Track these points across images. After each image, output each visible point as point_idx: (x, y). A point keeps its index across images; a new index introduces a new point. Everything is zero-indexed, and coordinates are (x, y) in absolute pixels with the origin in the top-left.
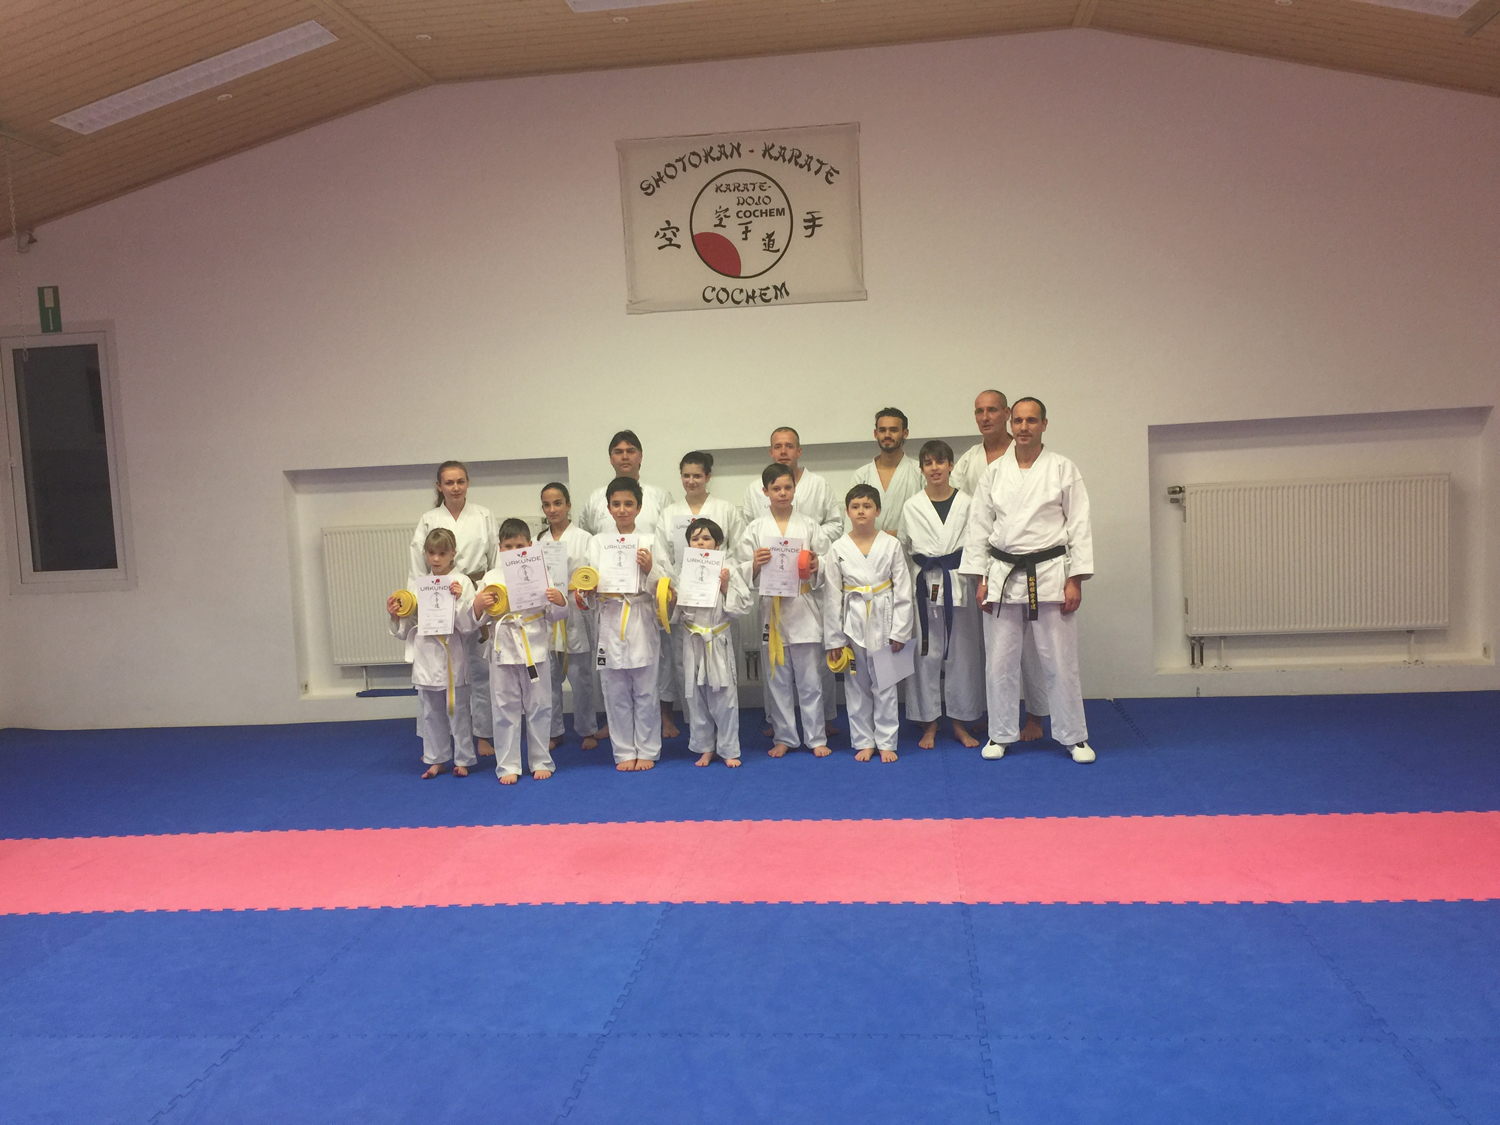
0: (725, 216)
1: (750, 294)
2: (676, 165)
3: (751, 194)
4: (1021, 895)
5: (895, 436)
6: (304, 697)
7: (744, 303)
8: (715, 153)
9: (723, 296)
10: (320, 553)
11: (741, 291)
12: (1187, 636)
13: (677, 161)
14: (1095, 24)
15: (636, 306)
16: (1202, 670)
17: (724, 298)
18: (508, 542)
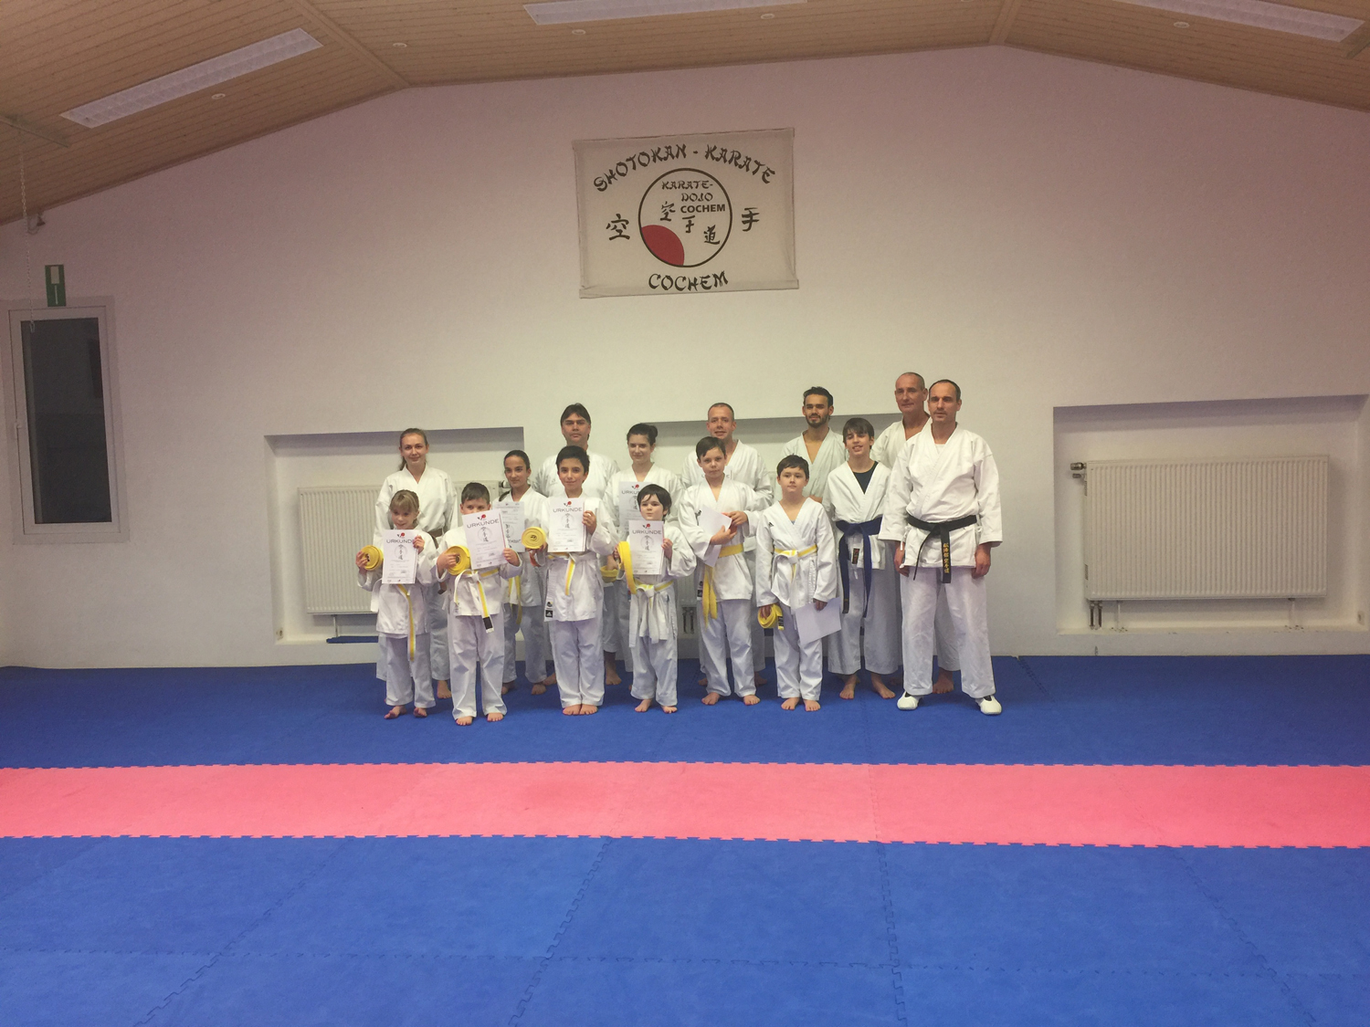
0: (671, 211)
1: (692, 281)
2: (626, 163)
3: (694, 191)
4: (932, 836)
5: (821, 412)
6: (278, 643)
7: (686, 289)
8: (662, 154)
9: (667, 283)
10: (296, 511)
11: (684, 278)
12: (1087, 600)
13: (628, 160)
14: (1010, 42)
15: (588, 291)
16: (1101, 631)
17: (670, 285)
18: (471, 503)
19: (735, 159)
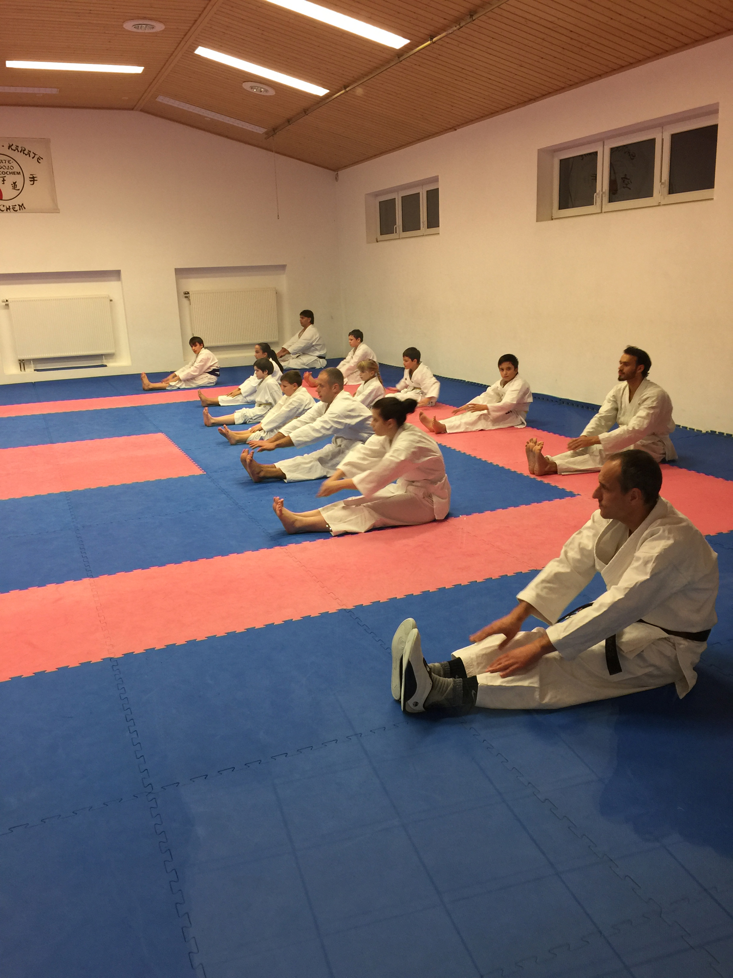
1: (8, 207)
3: (4, 164)
7: (5, 211)
19: (23, 151)
